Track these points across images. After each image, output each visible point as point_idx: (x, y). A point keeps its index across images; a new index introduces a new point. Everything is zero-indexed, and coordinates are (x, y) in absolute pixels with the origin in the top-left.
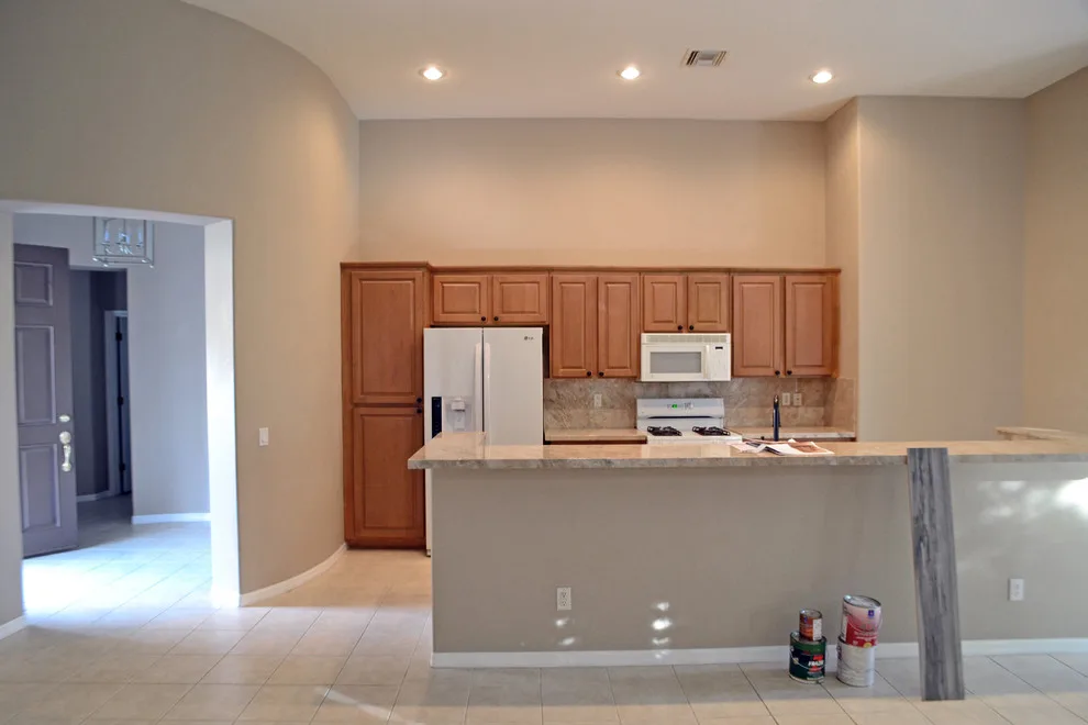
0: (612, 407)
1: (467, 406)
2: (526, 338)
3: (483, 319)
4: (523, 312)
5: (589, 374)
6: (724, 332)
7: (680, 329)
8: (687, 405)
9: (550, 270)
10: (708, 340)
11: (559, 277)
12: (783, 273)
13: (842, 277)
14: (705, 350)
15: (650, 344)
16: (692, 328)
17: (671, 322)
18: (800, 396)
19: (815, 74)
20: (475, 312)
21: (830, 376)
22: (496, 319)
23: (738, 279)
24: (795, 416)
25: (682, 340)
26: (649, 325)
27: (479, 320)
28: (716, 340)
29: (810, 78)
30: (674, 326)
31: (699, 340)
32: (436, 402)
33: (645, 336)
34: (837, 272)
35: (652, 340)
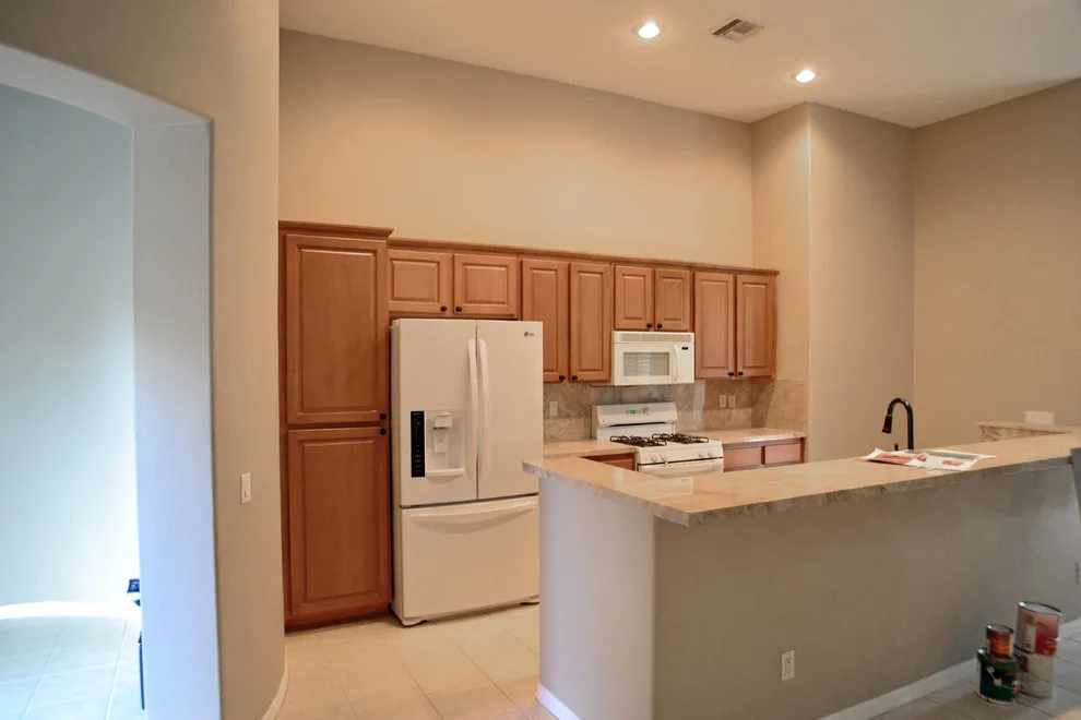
0: (568, 416)
1: (456, 423)
2: (526, 334)
3: (443, 309)
4: (489, 302)
5: (562, 378)
6: (686, 331)
7: (649, 326)
8: (645, 410)
9: (519, 252)
10: (675, 340)
11: (529, 261)
12: (735, 272)
13: (779, 279)
14: (674, 350)
15: (623, 344)
16: (660, 326)
17: (640, 319)
18: (734, 397)
19: (798, 73)
20: (433, 301)
21: (769, 377)
22: (459, 309)
23: (699, 275)
24: (729, 418)
25: (652, 339)
26: (621, 322)
27: (438, 310)
28: (681, 339)
29: (793, 77)
30: (643, 324)
31: (667, 339)
32: (417, 419)
33: (618, 335)
34: (775, 273)
35: (624, 338)
